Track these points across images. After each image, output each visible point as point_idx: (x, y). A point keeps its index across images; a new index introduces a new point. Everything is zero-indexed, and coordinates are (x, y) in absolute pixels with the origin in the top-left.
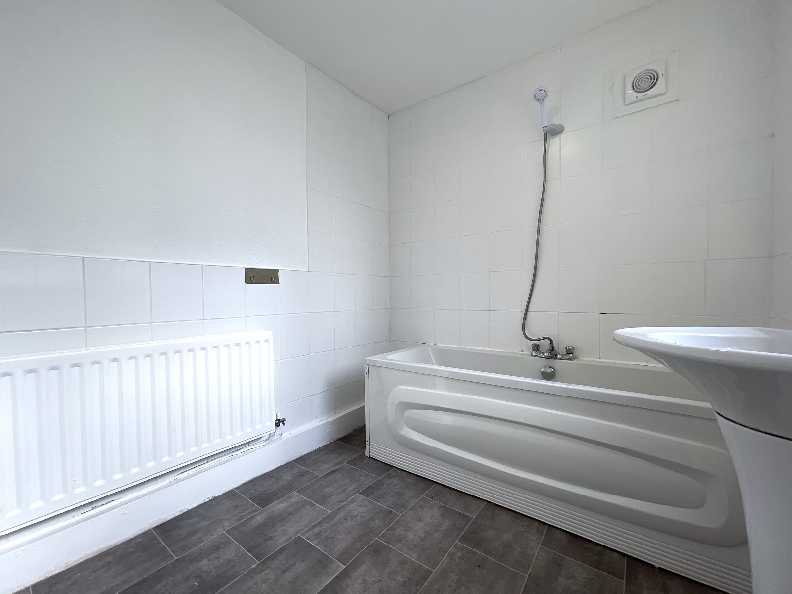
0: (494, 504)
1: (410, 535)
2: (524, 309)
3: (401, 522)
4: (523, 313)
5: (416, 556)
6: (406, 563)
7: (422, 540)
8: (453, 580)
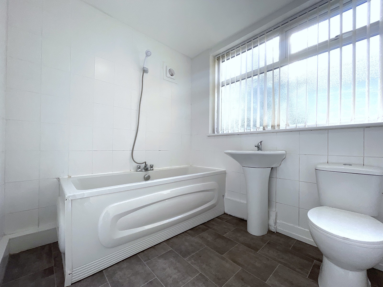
0: (166, 240)
1: (175, 276)
2: (132, 149)
3: (162, 279)
4: (131, 151)
5: (190, 277)
6: (194, 283)
7: (180, 272)
8: (206, 267)
